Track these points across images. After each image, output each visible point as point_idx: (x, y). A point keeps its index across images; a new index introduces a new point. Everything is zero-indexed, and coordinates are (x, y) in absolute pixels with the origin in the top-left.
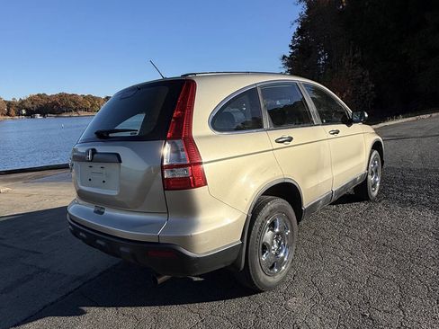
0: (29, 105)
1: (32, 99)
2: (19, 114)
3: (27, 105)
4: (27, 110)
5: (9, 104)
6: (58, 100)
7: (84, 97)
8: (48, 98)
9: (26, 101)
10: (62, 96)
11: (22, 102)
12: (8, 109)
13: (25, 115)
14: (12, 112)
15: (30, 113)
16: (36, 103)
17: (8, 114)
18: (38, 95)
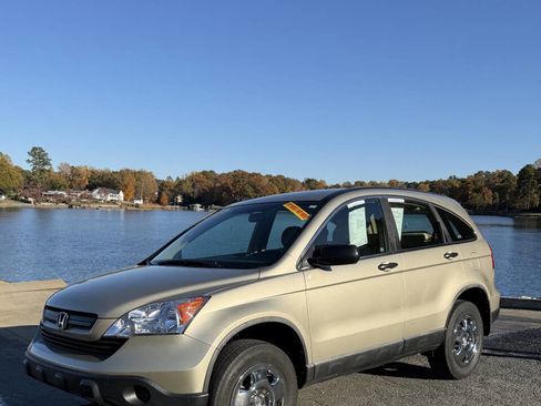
0: (187, 188)
1: (194, 179)
2: (172, 202)
3: (185, 190)
4: (184, 197)
5: (162, 186)
6: (230, 182)
7: (271, 179)
8: (217, 178)
9: (185, 181)
10: (238, 176)
11: (180, 183)
12: (160, 194)
13: (180, 204)
14: (165, 198)
15: (188, 203)
16: (198, 186)
17: (158, 201)
18: (204, 173)
